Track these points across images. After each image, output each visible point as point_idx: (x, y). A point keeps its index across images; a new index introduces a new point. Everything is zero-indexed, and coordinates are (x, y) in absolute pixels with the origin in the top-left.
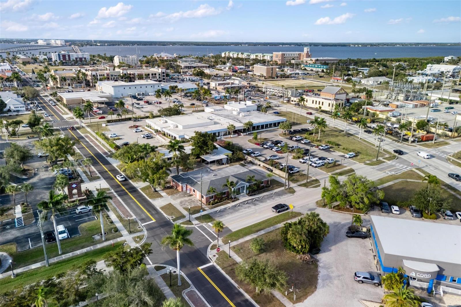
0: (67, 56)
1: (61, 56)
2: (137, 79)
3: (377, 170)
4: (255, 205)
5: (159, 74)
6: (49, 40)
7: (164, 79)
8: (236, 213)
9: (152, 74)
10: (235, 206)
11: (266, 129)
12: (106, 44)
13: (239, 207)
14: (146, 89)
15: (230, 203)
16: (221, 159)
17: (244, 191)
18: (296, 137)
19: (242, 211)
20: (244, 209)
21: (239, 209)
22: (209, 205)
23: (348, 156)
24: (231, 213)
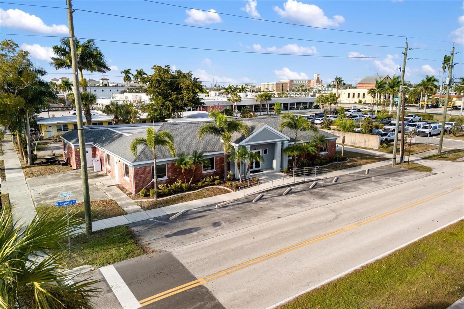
4: (323, 197)
8: (254, 220)
10: (248, 200)
13: (261, 203)
15: (228, 192)
17: (274, 162)
19: (275, 213)
20: (283, 210)
21: (262, 210)
22: (147, 195)
24: (230, 221)
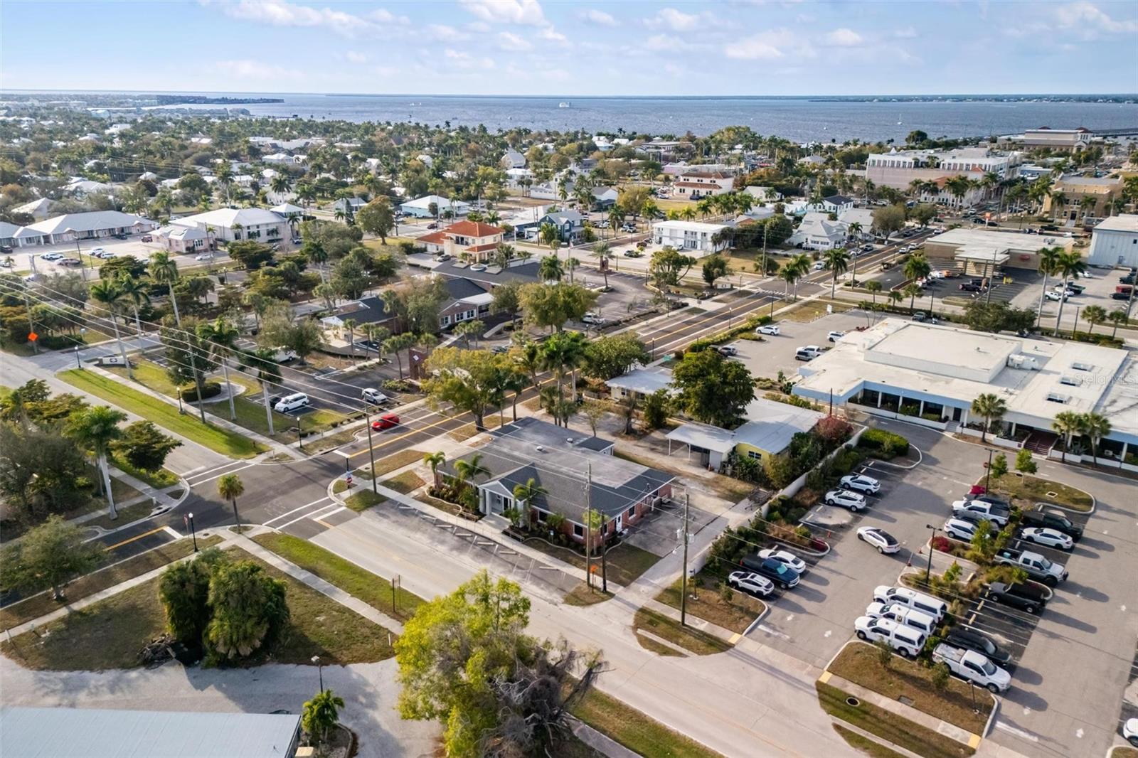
15: (455, 514)
16: (708, 450)
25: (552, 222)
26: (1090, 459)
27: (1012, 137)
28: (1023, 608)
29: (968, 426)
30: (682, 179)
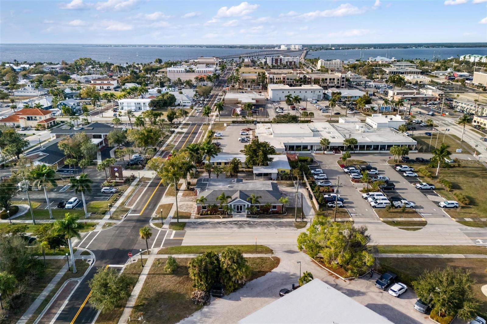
0: (279, 60)
1: (274, 60)
2: (313, 83)
3: (464, 233)
5: (338, 80)
6: (290, 45)
7: (343, 85)
9: (330, 79)
11: (381, 152)
12: (341, 48)
13: (221, 225)
14: (306, 94)
15: (220, 218)
16: (271, 174)
18: (401, 167)
19: (219, 229)
20: (223, 229)
21: (219, 227)
22: (199, 214)
23: (442, 204)
24: (207, 228)
25: (65, 105)
26: (353, 152)
27: (195, 60)
28: (391, 189)
29: (317, 150)
30: (92, 82)
